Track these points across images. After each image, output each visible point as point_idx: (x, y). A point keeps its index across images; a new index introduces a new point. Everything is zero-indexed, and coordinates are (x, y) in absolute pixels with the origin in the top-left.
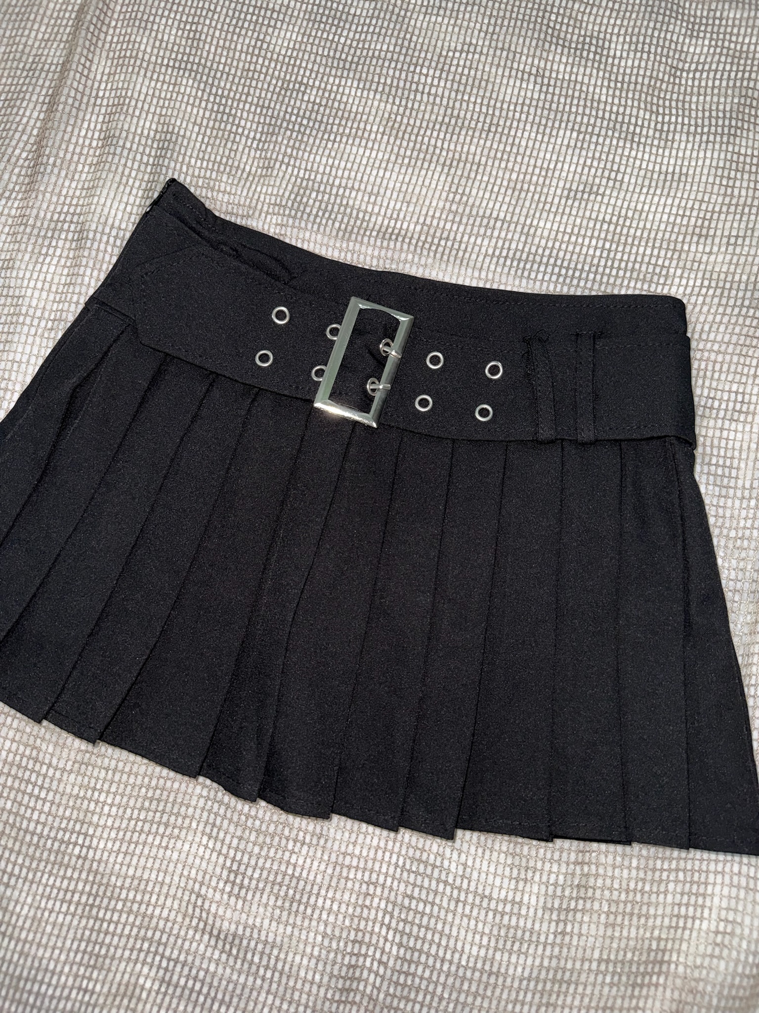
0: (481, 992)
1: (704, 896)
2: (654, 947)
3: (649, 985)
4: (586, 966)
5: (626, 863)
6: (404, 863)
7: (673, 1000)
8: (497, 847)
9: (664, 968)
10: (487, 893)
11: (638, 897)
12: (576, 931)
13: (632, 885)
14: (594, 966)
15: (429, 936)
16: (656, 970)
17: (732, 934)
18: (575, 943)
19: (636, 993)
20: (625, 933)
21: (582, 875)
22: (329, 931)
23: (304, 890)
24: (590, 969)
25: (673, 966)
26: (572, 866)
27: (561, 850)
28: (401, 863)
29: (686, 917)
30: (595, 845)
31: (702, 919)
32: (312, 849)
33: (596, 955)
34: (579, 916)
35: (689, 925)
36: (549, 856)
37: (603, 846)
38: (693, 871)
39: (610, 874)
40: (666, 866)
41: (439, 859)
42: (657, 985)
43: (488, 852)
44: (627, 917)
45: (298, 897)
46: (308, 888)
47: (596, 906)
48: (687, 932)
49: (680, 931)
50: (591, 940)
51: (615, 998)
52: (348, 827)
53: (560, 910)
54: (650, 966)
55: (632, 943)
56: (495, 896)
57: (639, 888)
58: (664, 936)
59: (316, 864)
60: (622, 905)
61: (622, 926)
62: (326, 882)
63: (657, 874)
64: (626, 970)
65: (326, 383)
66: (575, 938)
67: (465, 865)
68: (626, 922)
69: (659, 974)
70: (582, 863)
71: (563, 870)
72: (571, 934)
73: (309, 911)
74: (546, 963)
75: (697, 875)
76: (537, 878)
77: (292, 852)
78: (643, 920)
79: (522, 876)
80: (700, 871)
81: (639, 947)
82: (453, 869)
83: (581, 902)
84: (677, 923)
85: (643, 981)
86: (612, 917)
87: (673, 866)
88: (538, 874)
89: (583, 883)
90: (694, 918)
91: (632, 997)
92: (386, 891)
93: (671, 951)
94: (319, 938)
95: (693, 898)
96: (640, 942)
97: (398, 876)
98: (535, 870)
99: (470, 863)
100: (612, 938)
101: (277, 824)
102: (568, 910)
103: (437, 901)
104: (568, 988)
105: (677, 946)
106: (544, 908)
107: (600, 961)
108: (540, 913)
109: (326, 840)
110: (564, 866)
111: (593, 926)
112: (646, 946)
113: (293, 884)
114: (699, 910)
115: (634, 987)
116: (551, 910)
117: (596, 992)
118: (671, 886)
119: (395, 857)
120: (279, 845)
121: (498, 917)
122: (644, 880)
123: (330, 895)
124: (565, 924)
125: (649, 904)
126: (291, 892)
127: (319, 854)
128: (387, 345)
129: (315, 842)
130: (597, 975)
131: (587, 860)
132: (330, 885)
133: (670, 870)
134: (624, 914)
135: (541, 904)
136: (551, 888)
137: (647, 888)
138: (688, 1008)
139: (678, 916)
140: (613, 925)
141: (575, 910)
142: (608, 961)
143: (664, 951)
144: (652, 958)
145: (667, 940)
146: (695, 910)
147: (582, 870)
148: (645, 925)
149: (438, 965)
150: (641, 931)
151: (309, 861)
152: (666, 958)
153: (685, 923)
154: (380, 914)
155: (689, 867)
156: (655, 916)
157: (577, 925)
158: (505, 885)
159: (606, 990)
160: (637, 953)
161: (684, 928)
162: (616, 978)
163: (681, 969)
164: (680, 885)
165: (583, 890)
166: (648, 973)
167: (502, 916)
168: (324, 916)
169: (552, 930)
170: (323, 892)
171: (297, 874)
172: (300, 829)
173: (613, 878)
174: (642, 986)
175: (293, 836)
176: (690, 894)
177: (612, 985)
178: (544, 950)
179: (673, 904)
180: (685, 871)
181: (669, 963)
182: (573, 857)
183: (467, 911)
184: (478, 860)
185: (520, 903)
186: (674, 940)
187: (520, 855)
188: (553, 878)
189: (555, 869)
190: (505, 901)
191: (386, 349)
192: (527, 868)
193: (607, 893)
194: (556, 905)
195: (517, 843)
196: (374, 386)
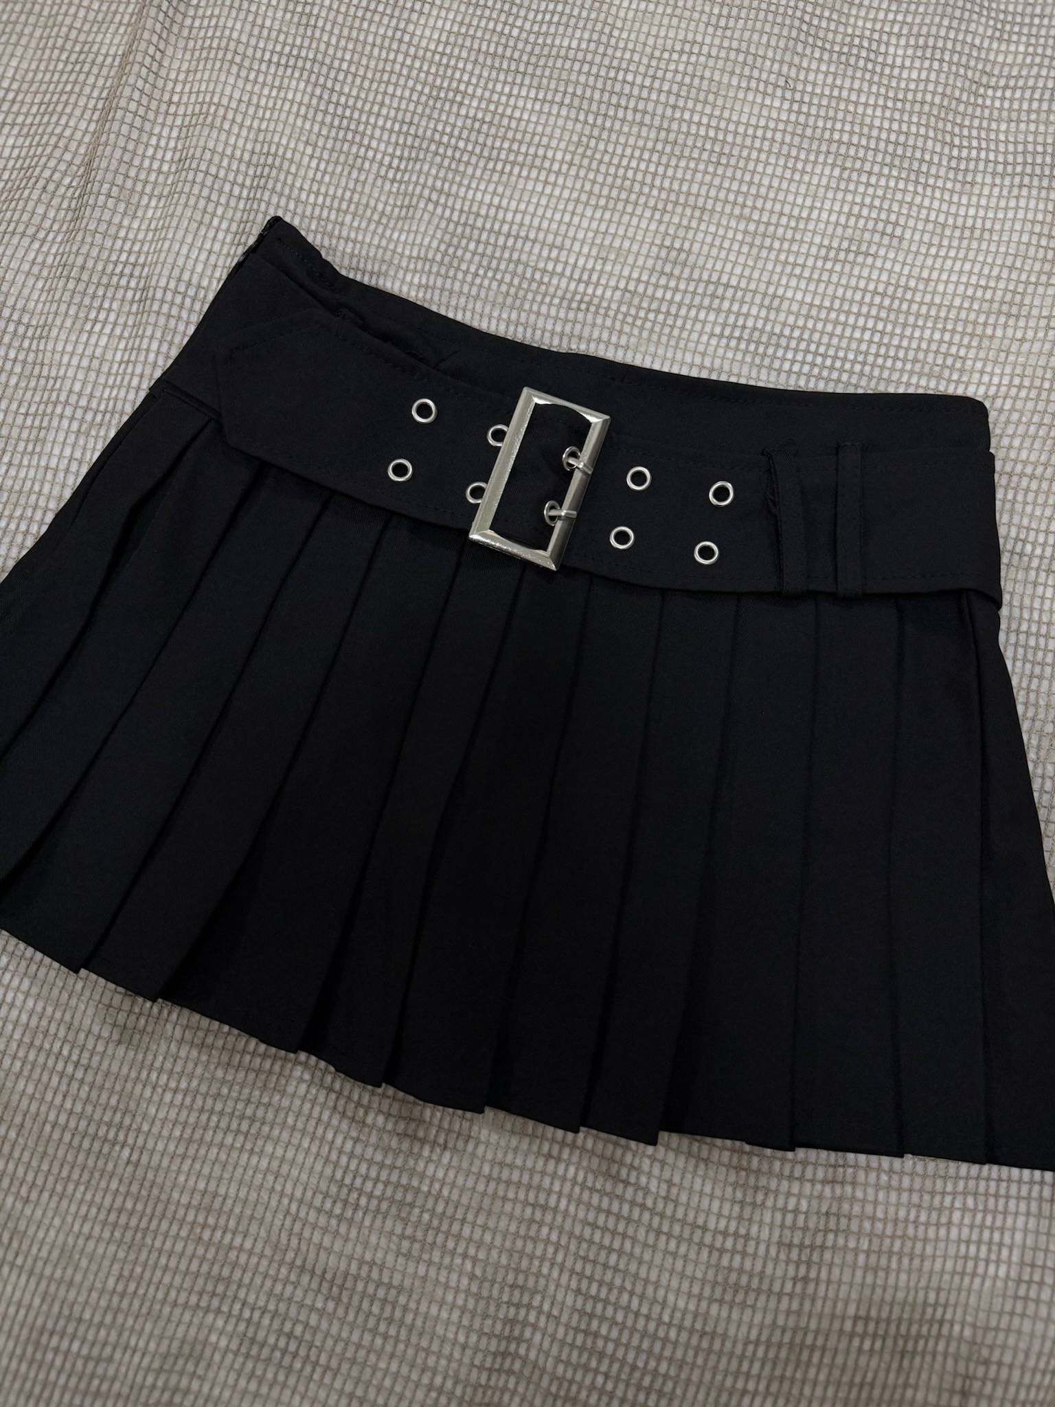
0: (689, 1359)
1: (1002, 1230)
2: (932, 1300)
4: (837, 1325)
5: (895, 1183)
6: (585, 1178)
7: (956, 1374)
8: (715, 1157)
9: (946, 1330)
10: (700, 1222)
11: (911, 1231)
12: (823, 1276)
13: (902, 1214)
14: (848, 1325)
15: (618, 1281)
16: (934, 1332)
19: (906, 1364)
21: (833, 1198)
22: (478, 1272)
23: (443, 1213)
24: (842, 1331)
27: (805, 1164)
28: (580, 1178)
29: (977, 1259)
31: (998, 1261)
32: (457, 1156)
33: (851, 1311)
34: (827, 1255)
35: (980, 1270)
36: (787, 1172)
38: (987, 1195)
39: (872, 1197)
40: (949, 1188)
41: (634, 1174)
42: (934, 1353)
43: (702, 1166)
44: (894, 1259)
45: (435, 1223)
46: (450, 1211)
47: (852, 1242)
48: (978, 1280)
49: (967, 1278)
50: (845, 1289)
51: (876, 1371)
52: (508, 1125)
53: (801, 1246)
57: (912, 1217)
63: (938, 1198)
65: (487, 506)
66: (822, 1287)
67: (670, 1183)
68: (894, 1266)
69: (937, 1338)
70: (834, 1182)
71: (807, 1192)
72: (817, 1281)
73: (451, 1243)
74: (781, 1321)
75: (992, 1201)
78: (916, 1263)
79: (749, 1199)
80: (997, 1196)
81: (910, 1299)
82: (653, 1188)
83: (831, 1236)
84: (964, 1267)
85: (915, 1347)
86: (873, 1258)
87: (960, 1188)
88: (771, 1197)
89: (834, 1209)
90: (987, 1261)
91: (900, 1369)
92: (559, 1218)
93: (955, 1306)
94: (465, 1281)
95: (987, 1233)
96: (912, 1293)
97: (575, 1196)
98: (767, 1190)
99: (677, 1180)
100: (873, 1287)
103: (631, 1232)
104: (811, 1356)
105: (963, 1300)
106: (780, 1244)
107: (855, 1319)
108: (773, 1250)
109: (477, 1144)
110: (808, 1186)
111: (847, 1271)
112: (921, 1298)
113: (429, 1205)
114: (995, 1250)
115: (902, 1355)
116: (790, 1247)
117: (851, 1362)
118: (956, 1216)
119: (572, 1170)
120: (410, 1150)
121: (715, 1255)
122: (918, 1207)
123: (480, 1221)
124: (809, 1267)
125: (925, 1241)
126: (426, 1216)
127: (466, 1164)
128: (573, 455)
129: (460, 1145)
130: (851, 1338)
131: (840, 1178)
132: (480, 1208)
133: (955, 1194)
134: (890, 1253)
135: (775, 1238)
137: (923, 1218)
138: (977, 1384)
139: (966, 1258)
140: (876, 1270)
141: (823, 1248)
143: (945, 1307)
144: (928, 1316)
145: (949, 1290)
146: (990, 1249)
147: (833, 1191)
148: (920, 1269)
149: (630, 1322)
150: (914, 1278)
151: (451, 1174)
152: (948, 1316)
153: (975, 1267)
154: (551, 1250)
155: (981, 1190)
156: (934, 1258)
157: (824, 1269)
158: (726, 1212)
159: (864, 1359)
160: (908, 1308)
161: (974, 1275)
162: (878, 1343)
163: (968, 1331)
164: (969, 1215)
165: (833, 1220)
166: (922, 1336)
167: (721, 1254)
168: (472, 1251)
169: (790, 1275)
170: (470, 1217)
171: (434, 1192)
173: (875, 1203)
174: (913, 1354)
175: (430, 1137)
176: (982, 1227)
182: (820, 1173)
188: (792, 1202)
189: (795, 1190)
190: (725, 1234)
191: (571, 461)
192: (756, 1188)
193: (867, 1225)
194: (796, 1241)
195: (743, 1152)
196: (553, 513)
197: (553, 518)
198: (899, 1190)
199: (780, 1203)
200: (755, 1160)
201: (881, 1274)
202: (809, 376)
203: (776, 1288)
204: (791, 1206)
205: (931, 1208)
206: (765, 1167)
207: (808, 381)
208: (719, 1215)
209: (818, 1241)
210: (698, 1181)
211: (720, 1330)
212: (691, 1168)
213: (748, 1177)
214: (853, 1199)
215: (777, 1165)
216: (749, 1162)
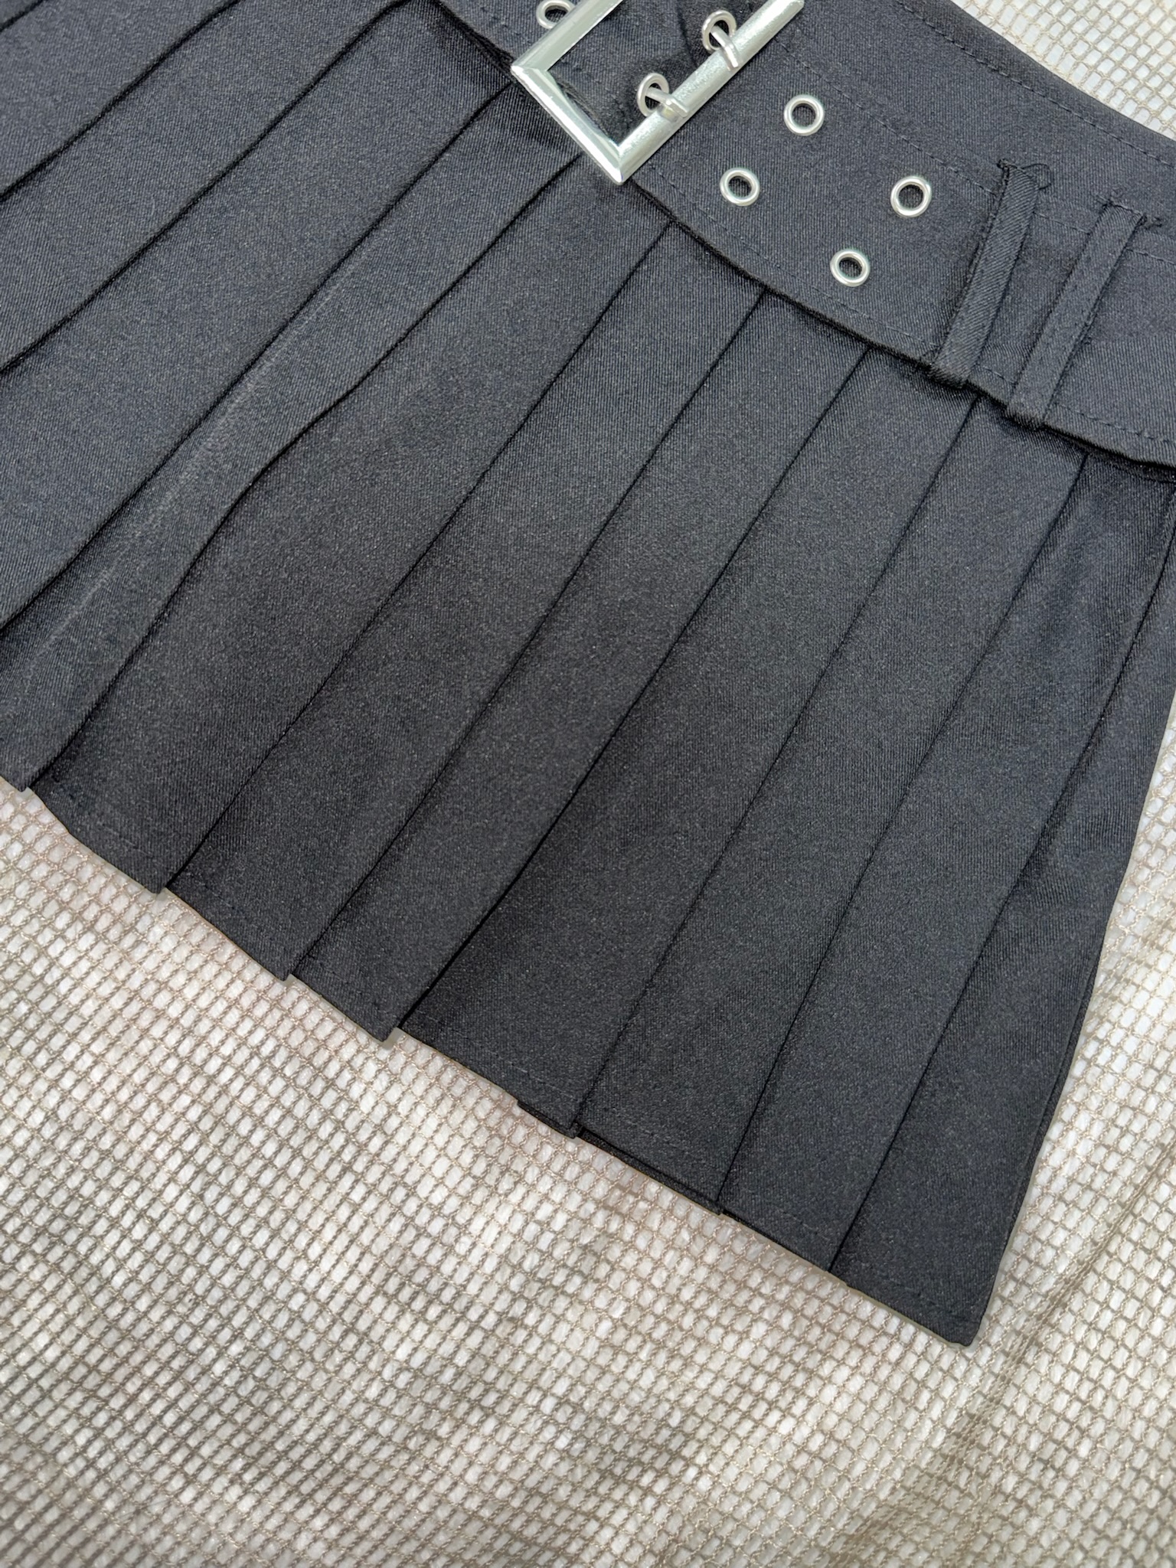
0: (318, 1355)
1: (811, 1374)
2: (674, 1421)
3: (633, 1485)
4: (533, 1398)
5: (696, 1249)
6: (274, 1053)
7: (663, 1530)
8: (470, 1101)
9: (676, 1467)
10: (410, 1179)
11: (688, 1321)
12: (543, 1329)
13: (687, 1294)
14: (548, 1405)
15: (262, 1211)
16: (659, 1464)
17: (830, 1464)
18: (531, 1349)
19: (603, 1489)
20: (631, 1375)
21: (603, 1232)
22: (64, 1113)
23: (49, 1015)
24: (537, 1408)
25: (692, 1472)
26: (590, 1207)
27: (586, 1167)
28: (266, 1050)
29: (759, 1397)
30: (653, 1187)
31: (786, 1413)
32: (101, 947)
33: (561, 1388)
34: (562, 1303)
35: (757, 1414)
36: (557, 1166)
37: (668, 1196)
38: (813, 1321)
39: (656, 1254)
40: (766, 1290)
41: (347, 1075)
42: (647, 1491)
43: (446, 1104)
44: (649, 1347)
45: (31, 1023)
46: (59, 1016)
47: (601, 1302)
48: (748, 1425)
49: (734, 1417)
50: (564, 1357)
51: (560, 1482)
52: (197, 936)
53: (532, 1275)
54: (651, 1452)
55: (636, 1397)
56: (423, 1191)
57: (697, 1304)
58: (701, 1411)
59: (95, 977)
60: (650, 1321)
61: (632, 1358)
62: (99, 1022)
63: (744, 1296)
64: (605, 1440)
65: (559, 39)
66: (536, 1342)
67: (392, 1109)
68: (644, 1355)
69: (660, 1474)
70: (614, 1210)
71: (572, 1206)
72: (532, 1331)
73: (42, 1059)
74: (461, 1359)
75: (816, 1331)
76: (515, 1198)
77: (61, 935)
78: (676, 1365)
79: (490, 1180)
80: (826, 1328)
81: (646, 1408)
82: (366, 1105)
83: (577, 1280)
84: (738, 1399)
85: (625, 1472)
86: (621, 1334)
87: (781, 1296)
88: (521, 1190)
89: (597, 1248)
90: (772, 1405)
91: (592, 1492)
92: (213, 1091)
93: (702, 1444)
94: (38, 1117)
95: (788, 1370)
96: (652, 1401)
97: (249, 1071)
98: (520, 1179)
99: (403, 1108)
100: (604, 1371)
101: (57, 867)
102: (545, 1284)
103: (307, 1152)
104: (481, 1422)
105: (716, 1441)
106: (504, 1259)
107: (562, 1401)
108: (490, 1265)
109: (137, 943)
110: (576, 1198)
111: (578, 1335)
112: (660, 1413)
113: (34, 996)
114: (789, 1395)
115: (604, 1475)
116: (517, 1268)
117: (531, 1456)
118: (759, 1330)
119: (260, 1034)
120: (40, 911)
121: (410, 1234)
122: (713, 1295)
123: (97, 1048)
124: (529, 1308)
125: (702, 1342)
126: (23, 1008)
127: (109, 963)
128: (722, 25)
129: (114, 934)
130: (546, 1423)
131: (625, 1209)
132: (105, 1029)
133: (770, 1300)
134: (647, 1337)
135: (502, 1248)
136: (533, 1228)
137: (712, 1312)
138: (685, 1555)
139: (746, 1389)
140: (617, 1350)
141: (560, 1291)
142: (577, 1408)
143: (689, 1437)
144: (659, 1440)
145: (704, 1420)
146: (782, 1392)
147: (607, 1222)
148: (676, 1376)
149: (257, 1272)
150: (664, 1383)
151: (84, 965)
152: (687, 1452)
153: (752, 1406)
154: (181, 1129)
155: (809, 1311)
156: (703, 1368)
157: (549, 1320)
158: (451, 1182)
159: (551, 1459)
160: (636, 1418)
161: (746, 1415)
162: (578, 1446)
163: (704, 1484)
164: (776, 1336)
165: (590, 1260)
166: (641, 1463)
167: (418, 1236)
168: (67, 1082)
169: (500, 1306)
170: (85, 1036)
171: (49, 980)
172: (96, 899)
173: (658, 1264)
174: (619, 1481)
175: (76, 905)
176: (786, 1359)
177: (565, 1455)
178: (468, 1334)
179: (747, 1363)
180: (798, 1314)
181: (689, 1463)
182: (600, 1191)
183: (356, 1196)
184: (421, 1111)
185: (464, 1229)
186: (717, 1426)
187: (506, 1140)
188: (546, 1210)
189: (557, 1196)
190: (437, 1211)
191: (718, 35)
192: (506, 1170)
193: (633, 1288)
194: (527, 1265)
195: (510, 1114)
196: (654, 95)
197: (652, 103)
198: (698, 1261)
199: (529, 1204)
200: (521, 1132)
201: (622, 1360)
202: (1119, 87)
203: (473, 1315)
204: (541, 1215)
205: (729, 1304)
206: (531, 1147)
207: (1112, 95)
208: (440, 1182)
209: (558, 1280)
210: (432, 1123)
211: (375, 1335)
212: (431, 1100)
213: (502, 1149)
214: (630, 1246)
215: (548, 1151)
216: (512, 1132)
